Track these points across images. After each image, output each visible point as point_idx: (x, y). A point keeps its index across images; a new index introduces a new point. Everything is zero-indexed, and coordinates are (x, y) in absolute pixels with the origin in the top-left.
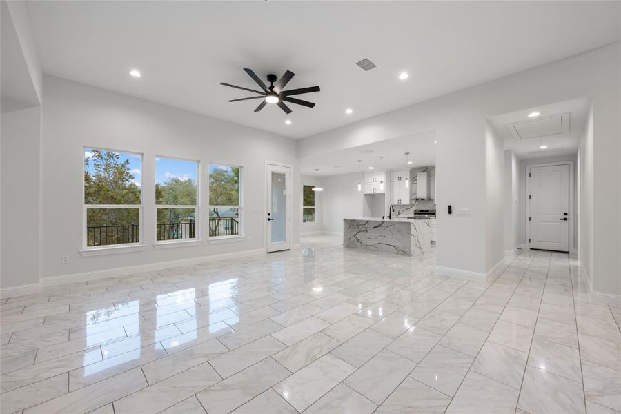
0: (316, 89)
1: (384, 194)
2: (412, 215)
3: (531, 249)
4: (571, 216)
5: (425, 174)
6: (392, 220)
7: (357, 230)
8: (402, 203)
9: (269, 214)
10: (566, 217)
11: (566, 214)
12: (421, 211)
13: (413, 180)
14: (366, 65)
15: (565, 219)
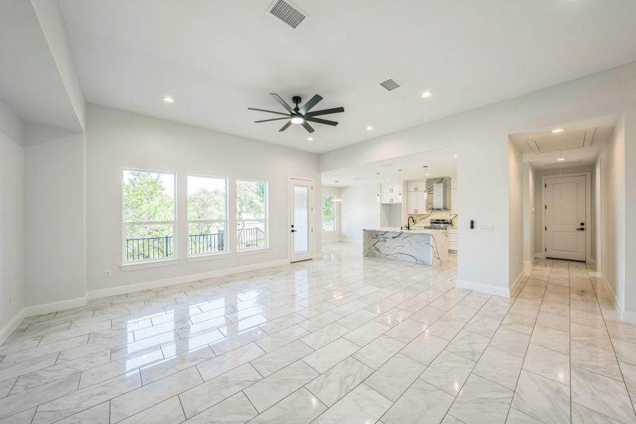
0: (341, 110)
1: (401, 204)
2: (429, 225)
3: (547, 258)
4: (588, 226)
5: (441, 185)
6: (410, 231)
7: (376, 240)
8: (419, 213)
9: (293, 226)
10: (582, 227)
11: (582, 224)
12: (437, 220)
13: (430, 190)
14: (389, 85)
15: (582, 229)
